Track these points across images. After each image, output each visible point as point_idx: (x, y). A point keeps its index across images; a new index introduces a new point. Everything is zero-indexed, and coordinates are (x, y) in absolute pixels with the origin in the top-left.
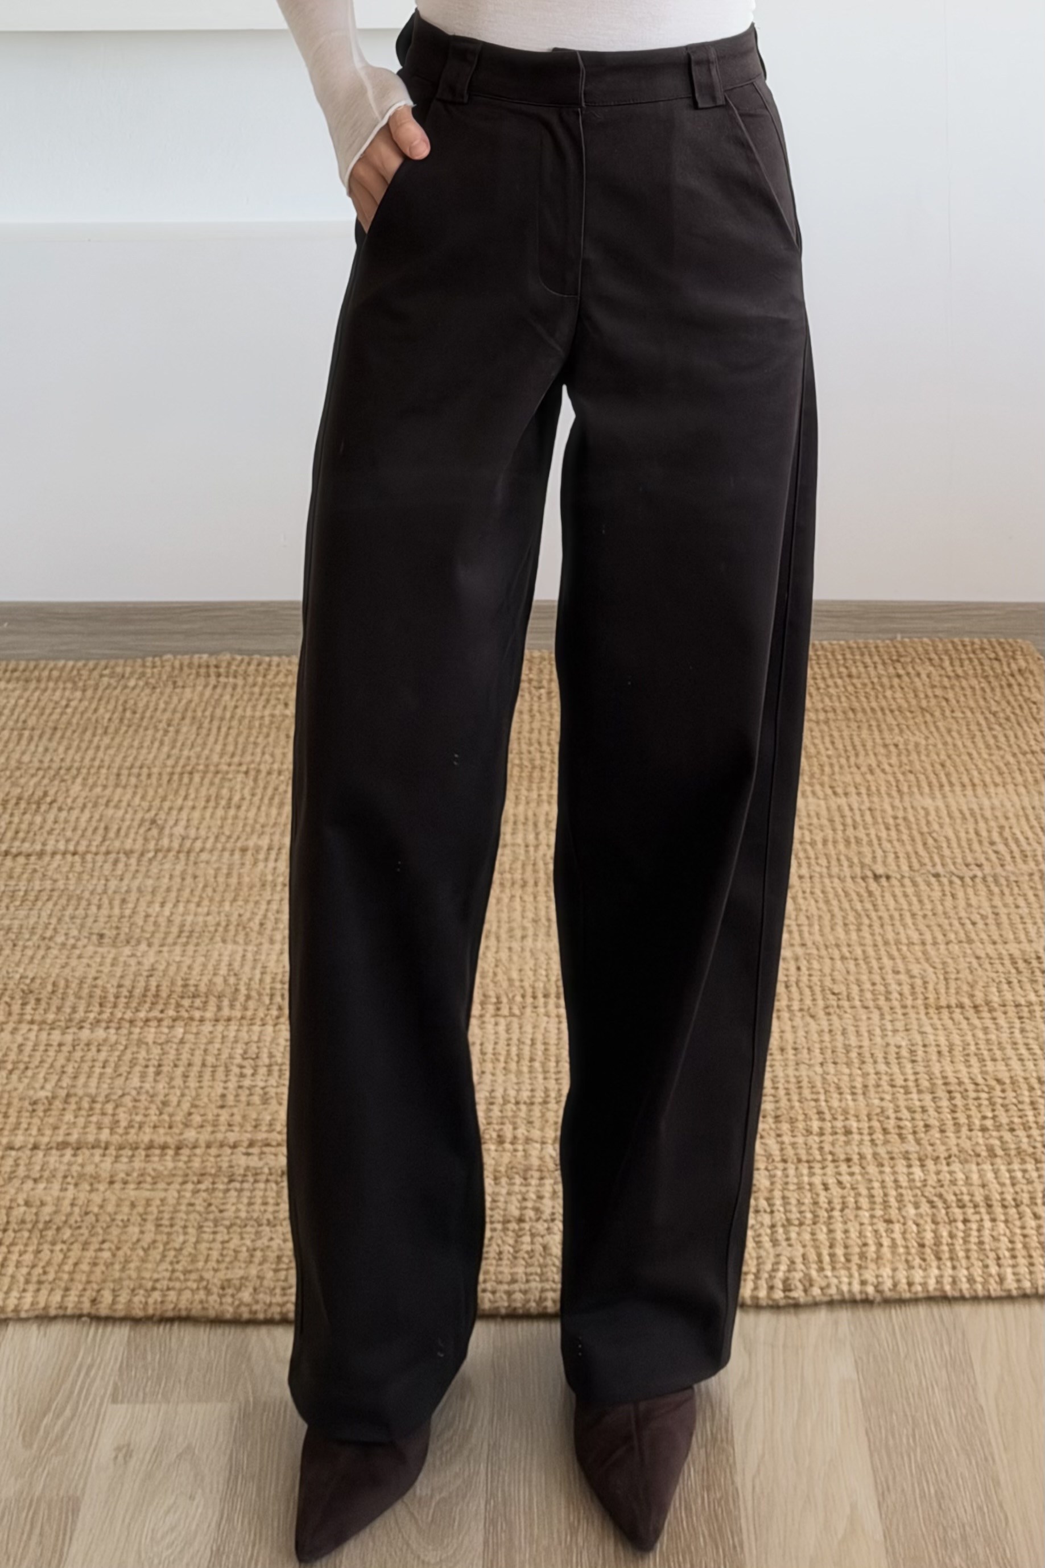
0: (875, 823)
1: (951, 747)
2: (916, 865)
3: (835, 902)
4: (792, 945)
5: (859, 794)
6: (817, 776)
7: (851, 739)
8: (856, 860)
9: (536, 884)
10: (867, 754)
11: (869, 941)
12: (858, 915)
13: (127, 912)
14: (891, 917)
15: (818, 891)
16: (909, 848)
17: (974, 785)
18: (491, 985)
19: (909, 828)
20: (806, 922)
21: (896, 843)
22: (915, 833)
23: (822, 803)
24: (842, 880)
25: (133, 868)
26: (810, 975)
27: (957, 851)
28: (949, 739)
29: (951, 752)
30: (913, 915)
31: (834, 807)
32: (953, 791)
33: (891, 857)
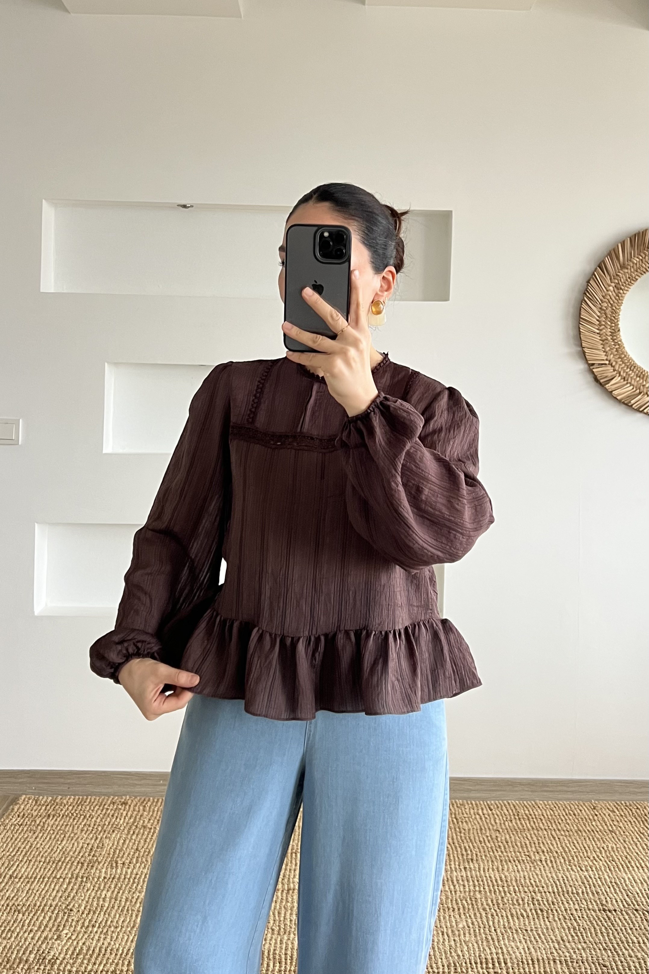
0: (603, 884)
1: (627, 849)
2: (626, 906)
3: (594, 922)
4: (580, 943)
5: (592, 870)
6: (572, 862)
7: (582, 844)
8: (599, 903)
9: (459, 909)
10: (591, 852)
11: (614, 942)
12: (606, 928)
13: (282, 919)
14: (621, 929)
15: (585, 917)
16: (621, 897)
17: (642, 867)
18: (450, 958)
19: (619, 888)
20: (584, 932)
21: (615, 895)
22: (622, 890)
23: (577, 874)
24: (594, 911)
25: (280, 897)
26: (592, 957)
27: (643, 899)
28: (625, 845)
29: (628, 851)
30: (631, 929)
31: (583, 877)
32: (634, 870)
33: (614, 901)
